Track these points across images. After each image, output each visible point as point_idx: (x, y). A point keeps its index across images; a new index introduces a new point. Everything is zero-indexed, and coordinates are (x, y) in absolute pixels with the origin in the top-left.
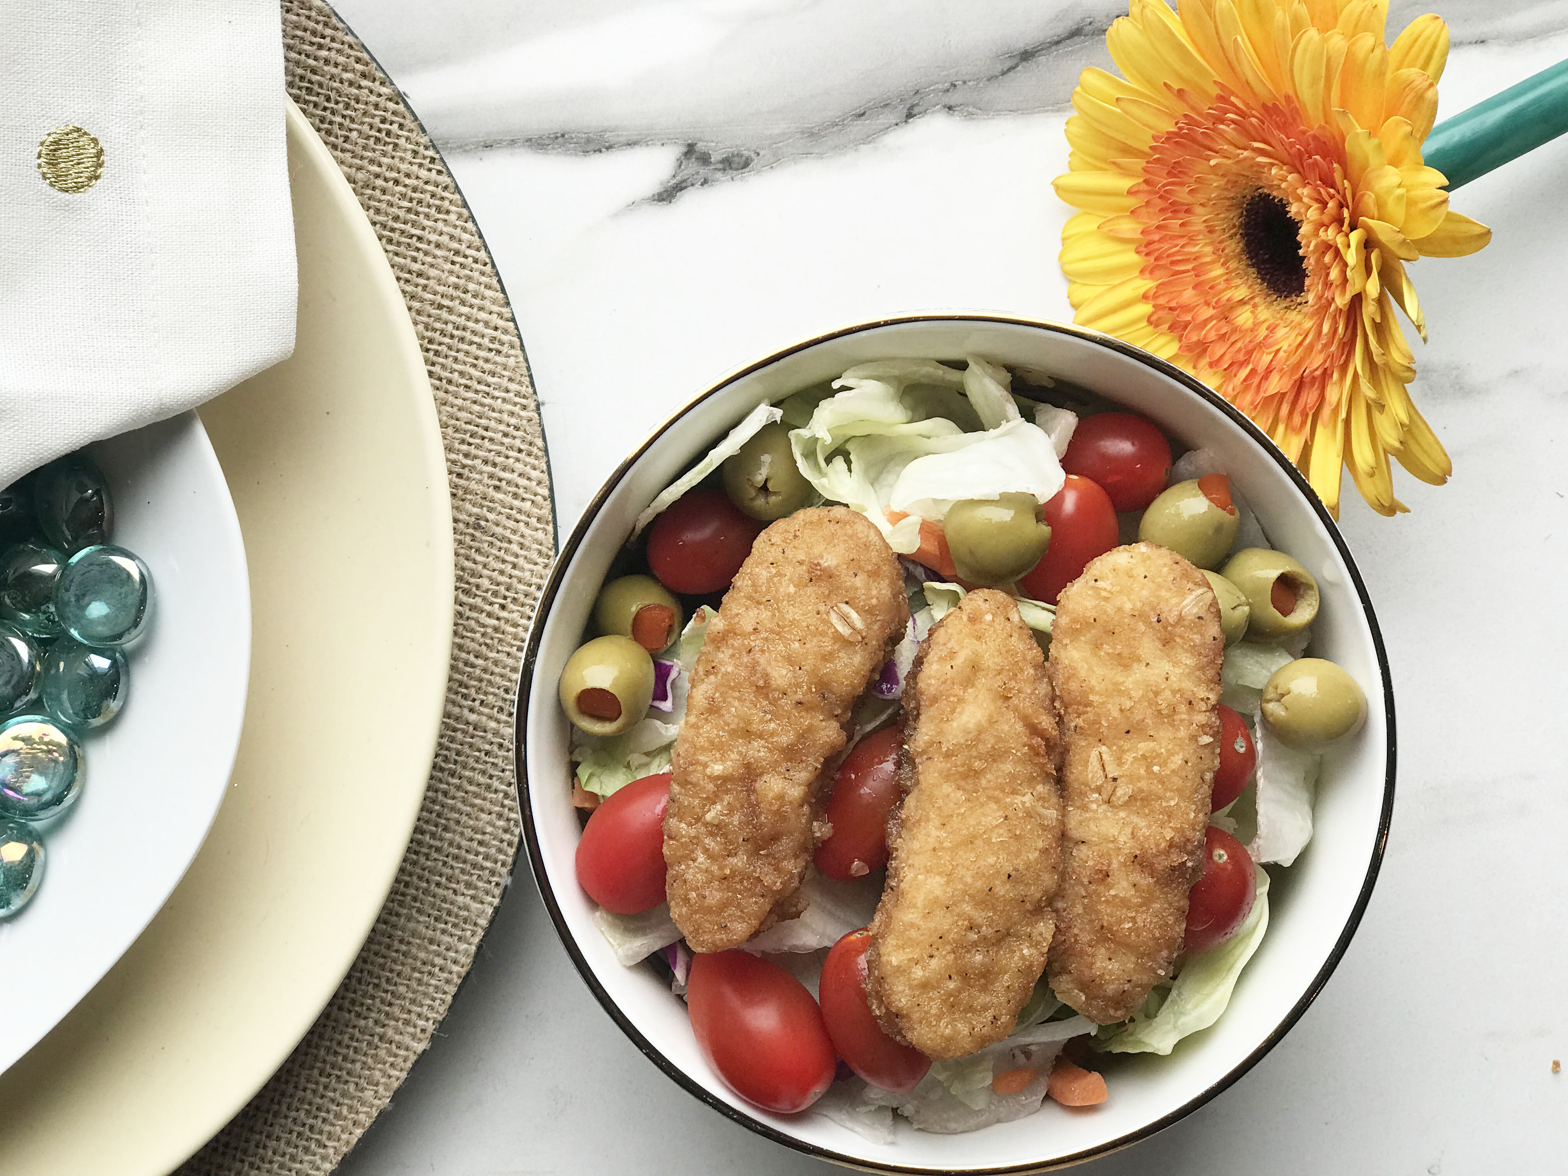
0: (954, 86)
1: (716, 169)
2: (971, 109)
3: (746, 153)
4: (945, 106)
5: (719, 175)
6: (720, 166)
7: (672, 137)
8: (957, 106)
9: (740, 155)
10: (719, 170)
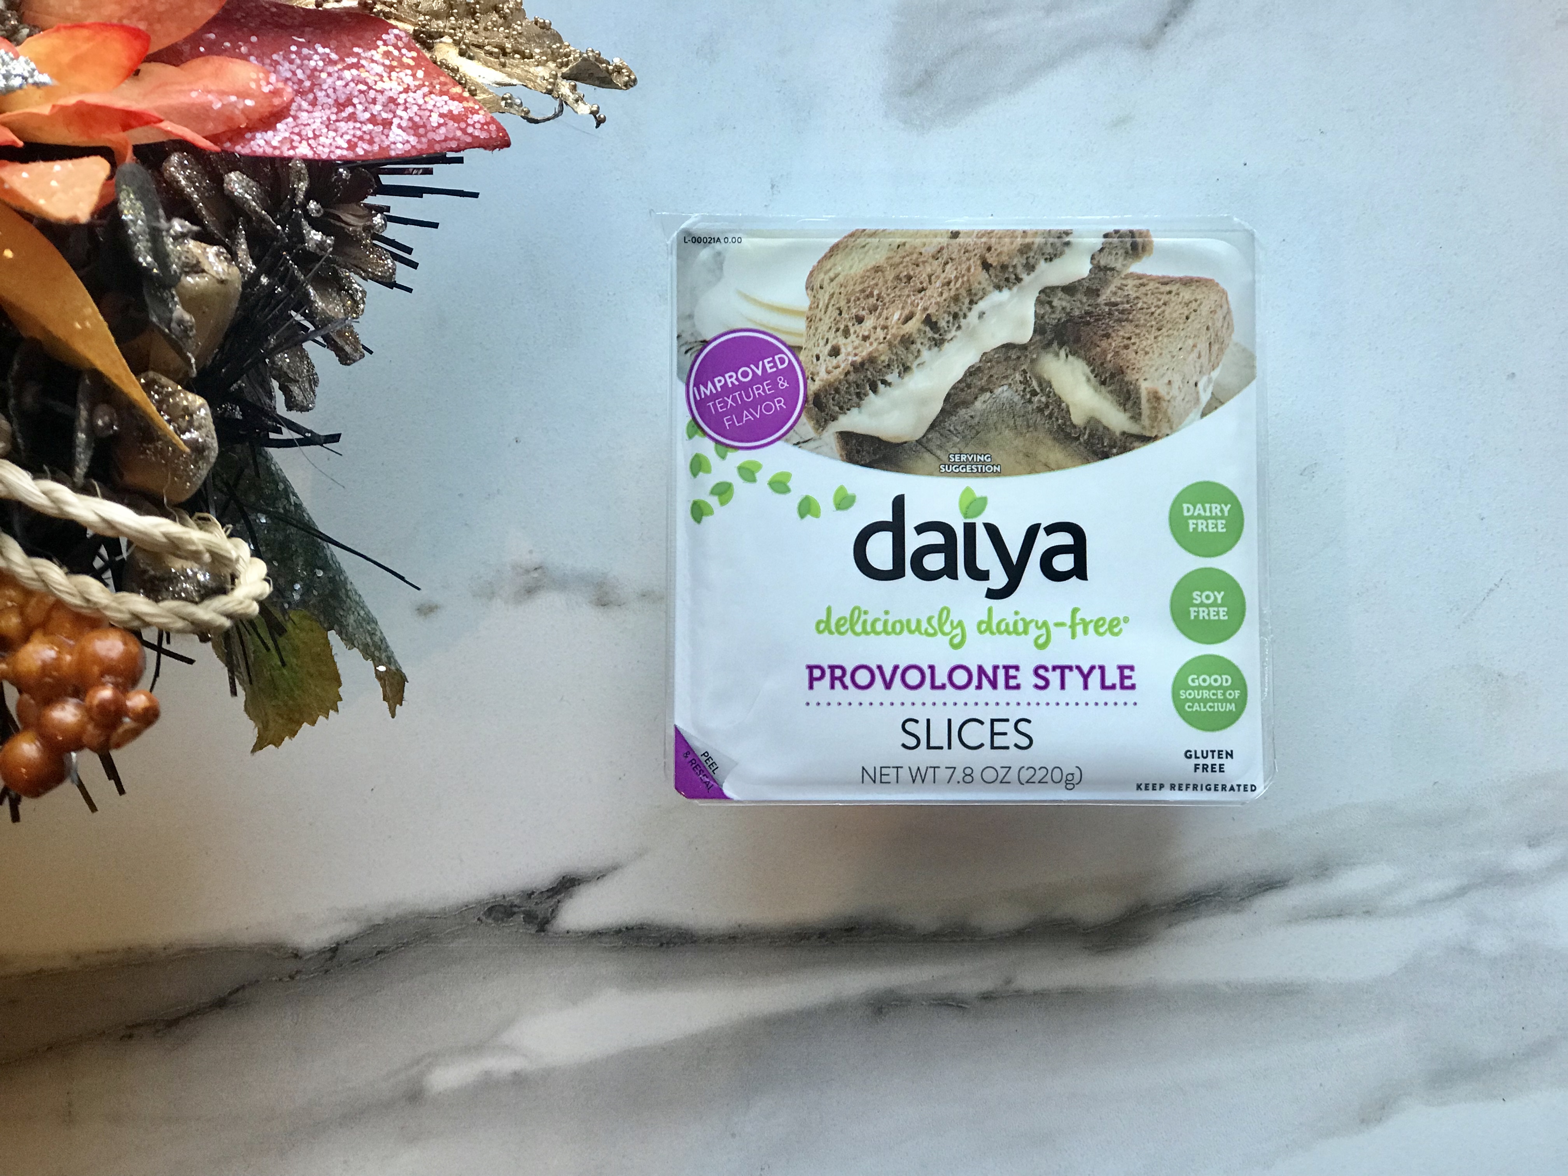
0: (292, 977)
1: (520, 907)
2: (276, 954)
3: (490, 921)
4: (301, 958)
5: (517, 902)
6: (516, 909)
7: (560, 940)
8: (289, 958)
9: (496, 920)
10: (516, 906)
